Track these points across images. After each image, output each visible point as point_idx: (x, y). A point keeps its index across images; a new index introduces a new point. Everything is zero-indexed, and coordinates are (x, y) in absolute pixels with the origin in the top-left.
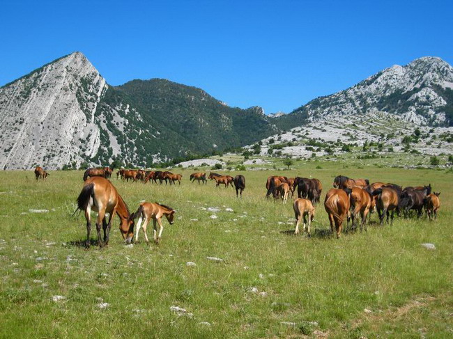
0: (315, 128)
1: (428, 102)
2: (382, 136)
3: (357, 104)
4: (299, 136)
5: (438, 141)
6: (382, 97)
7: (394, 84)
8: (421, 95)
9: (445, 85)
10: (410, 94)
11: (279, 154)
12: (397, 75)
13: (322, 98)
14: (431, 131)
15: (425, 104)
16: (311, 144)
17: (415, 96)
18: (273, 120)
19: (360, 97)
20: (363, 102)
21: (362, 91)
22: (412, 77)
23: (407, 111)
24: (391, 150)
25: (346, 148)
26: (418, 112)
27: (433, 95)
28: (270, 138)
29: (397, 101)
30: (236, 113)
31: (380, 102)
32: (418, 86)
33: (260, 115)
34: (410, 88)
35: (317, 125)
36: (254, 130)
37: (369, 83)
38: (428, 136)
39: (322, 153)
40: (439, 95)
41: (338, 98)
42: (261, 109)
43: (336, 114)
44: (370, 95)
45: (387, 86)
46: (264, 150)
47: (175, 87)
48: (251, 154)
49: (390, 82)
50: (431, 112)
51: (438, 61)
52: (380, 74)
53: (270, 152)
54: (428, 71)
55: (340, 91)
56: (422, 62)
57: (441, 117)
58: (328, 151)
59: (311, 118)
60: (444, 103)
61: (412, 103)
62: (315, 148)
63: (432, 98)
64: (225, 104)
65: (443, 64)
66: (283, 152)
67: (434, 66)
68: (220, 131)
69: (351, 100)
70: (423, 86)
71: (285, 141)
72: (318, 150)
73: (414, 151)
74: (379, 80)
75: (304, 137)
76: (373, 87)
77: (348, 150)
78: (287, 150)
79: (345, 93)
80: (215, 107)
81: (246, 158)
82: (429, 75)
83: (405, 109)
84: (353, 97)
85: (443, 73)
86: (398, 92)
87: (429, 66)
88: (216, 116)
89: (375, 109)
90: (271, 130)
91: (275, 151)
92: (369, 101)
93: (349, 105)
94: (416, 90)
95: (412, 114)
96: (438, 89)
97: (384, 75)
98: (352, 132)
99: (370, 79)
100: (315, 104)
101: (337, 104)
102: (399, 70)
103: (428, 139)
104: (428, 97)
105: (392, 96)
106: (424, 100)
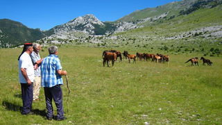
2: (79, 37)
3: (69, 28)
5: (96, 39)
6: (76, 26)
7: (80, 22)
10: (84, 25)
12: (80, 19)
13: (58, 26)
14: (94, 36)
15: (88, 28)
18: (44, 32)
19: (70, 26)
21: (70, 24)
22: (85, 20)
23: (83, 30)
24: (84, 42)
27: (91, 26)
30: (32, 30)
33: (39, 31)
34: (84, 23)
35: (59, 34)
36: (38, 35)
37: (72, 22)
38: (93, 38)
40: (93, 26)
41: (63, 26)
42: (40, 29)
43: (62, 31)
44: (73, 25)
46: (45, 42)
47: (12, 22)
48: (42, 43)
49: (78, 22)
50: (90, 31)
51: (92, 16)
52: (75, 19)
54: (89, 19)
56: (87, 16)
57: (93, 32)
58: (65, 42)
59: (55, 32)
60: (94, 28)
61: (85, 28)
62: (61, 41)
70: (88, 23)
73: (91, 42)
74: (75, 21)
75: (55, 38)
77: (71, 42)
78: (52, 42)
79: (65, 24)
80: (25, 29)
84: (68, 26)
85: (94, 19)
86: (81, 24)
87: (90, 17)
88: (26, 31)
89: (74, 29)
90: (43, 35)
91: (49, 42)
92: (72, 27)
93: (66, 28)
94: (86, 24)
95: (85, 31)
96: (92, 24)
97: (77, 19)
98: (69, 36)
99: (72, 20)
100: (56, 27)
101: (63, 28)
102: (81, 18)
104: (89, 26)
105: (79, 26)
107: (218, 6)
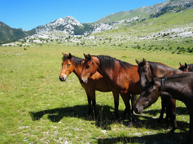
0: (40, 35)
1: (69, 28)
2: (60, 37)
3: (50, 28)
4: (36, 37)
5: (76, 39)
6: (57, 27)
7: (60, 23)
8: (67, 26)
9: (74, 24)
10: (64, 26)
11: (33, 42)
12: (61, 21)
13: (40, 26)
14: (73, 36)
15: (68, 29)
16: (41, 39)
17: (66, 26)
18: (26, 32)
19: (51, 26)
20: (52, 28)
21: (51, 25)
22: (65, 21)
23: (64, 30)
24: (64, 41)
25: (52, 40)
26: (67, 31)
27: (71, 26)
28: (27, 37)
29: (61, 28)
30: (14, 30)
31: (56, 28)
32: (67, 24)
33: (22, 31)
34: (64, 24)
35: (41, 34)
36: (20, 35)
37: (53, 22)
38: (72, 37)
39: (45, 42)
40: (72, 26)
41: (44, 26)
42: (22, 29)
43: (44, 31)
44: (54, 26)
45: (58, 24)
48: (24, 42)
49: (59, 23)
50: (70, 31)
51: (72, 17)
52: (56, 20)
53: (30, 41)
54: (69, 20)
55: (45, 25)
56: (67, 17)
57: (73, 32)
58: (47, 41)
59: (37, 32)
60: (73, 28)
61: (65, 28)
62: (43, 40)
63: (70, 27)
64: (11, 27)
65: (73, 18)
66: (34, 41)
67: (71, 19)
68: (10, 35)
69: (48, 27)
70: (68, 24)
71: (32, 38)
72: (44, 41)
73: (70, 42)
74: (56, 22)
75: (37, 37)
76: (54, 24)
77: (52, 41)
79: (46, 25)
80: (8, 28)
81: (23, 43)
82: (69, 21)
83: (63, 30)
84: (49, 26)
85: (73, 21)
86: (61, 25)
87: (69, 19)
88: (8, 31)
89: (55, 30)
90: (25, 35)
91: (31, 41)
92: (53, 27)
93: (48, 28)
94: (66, 25)
95: (65, 32)
96: (72, 25)
97: (57, 20)
98: (51, 36)
99: (53, 21)
100: (38, 28)
101: (44, 28)
102: (61, 19)
103: (73, 38)
104: (69, 27)
105: (59, 26)
106: (68, 27)
107: (182, 11)
